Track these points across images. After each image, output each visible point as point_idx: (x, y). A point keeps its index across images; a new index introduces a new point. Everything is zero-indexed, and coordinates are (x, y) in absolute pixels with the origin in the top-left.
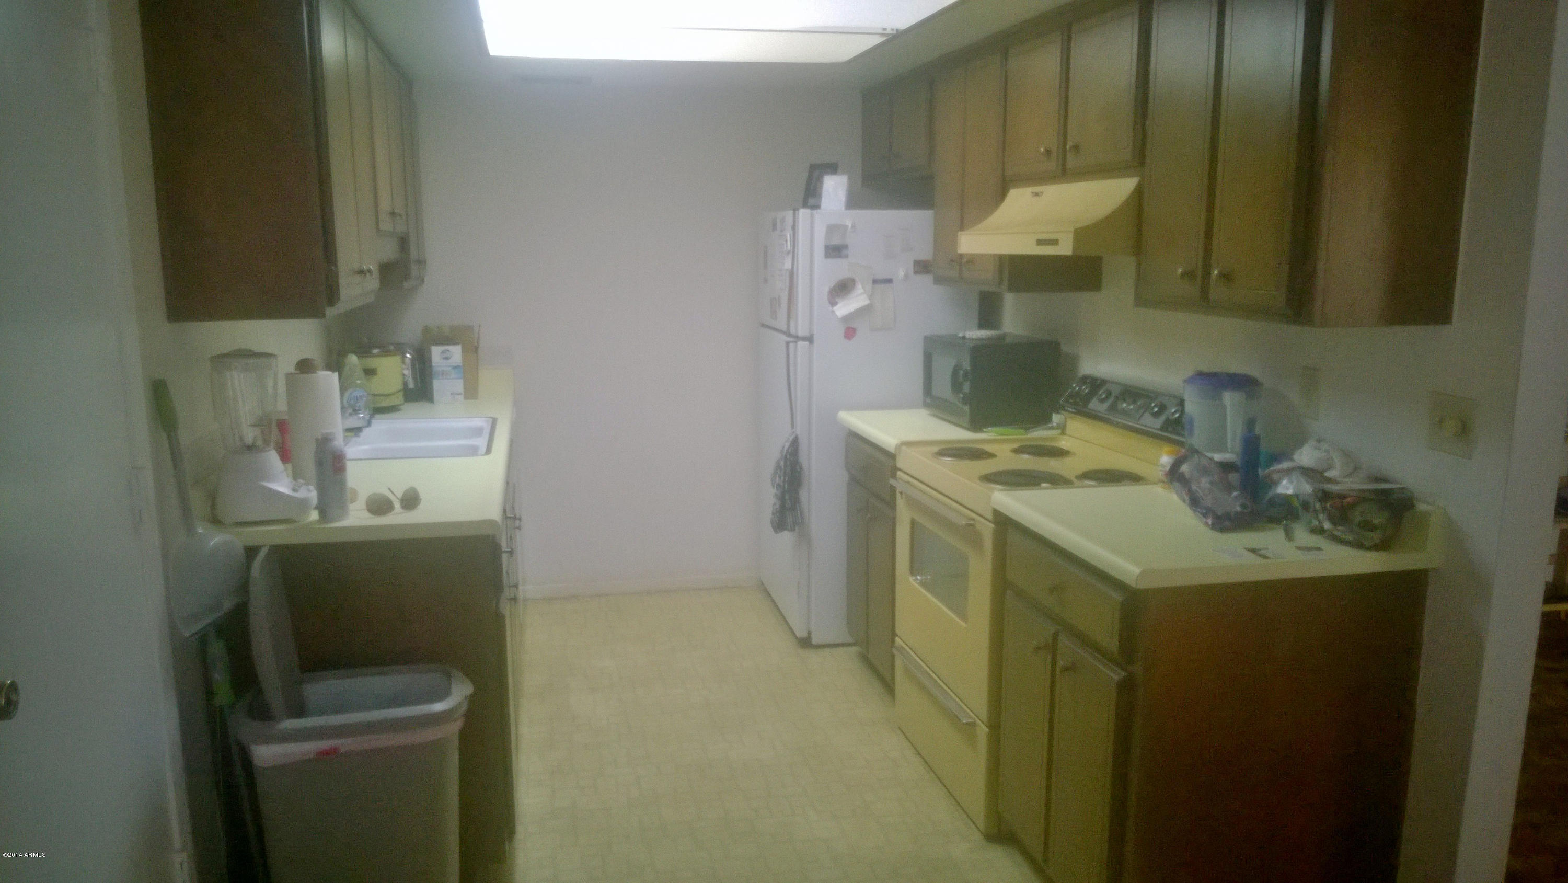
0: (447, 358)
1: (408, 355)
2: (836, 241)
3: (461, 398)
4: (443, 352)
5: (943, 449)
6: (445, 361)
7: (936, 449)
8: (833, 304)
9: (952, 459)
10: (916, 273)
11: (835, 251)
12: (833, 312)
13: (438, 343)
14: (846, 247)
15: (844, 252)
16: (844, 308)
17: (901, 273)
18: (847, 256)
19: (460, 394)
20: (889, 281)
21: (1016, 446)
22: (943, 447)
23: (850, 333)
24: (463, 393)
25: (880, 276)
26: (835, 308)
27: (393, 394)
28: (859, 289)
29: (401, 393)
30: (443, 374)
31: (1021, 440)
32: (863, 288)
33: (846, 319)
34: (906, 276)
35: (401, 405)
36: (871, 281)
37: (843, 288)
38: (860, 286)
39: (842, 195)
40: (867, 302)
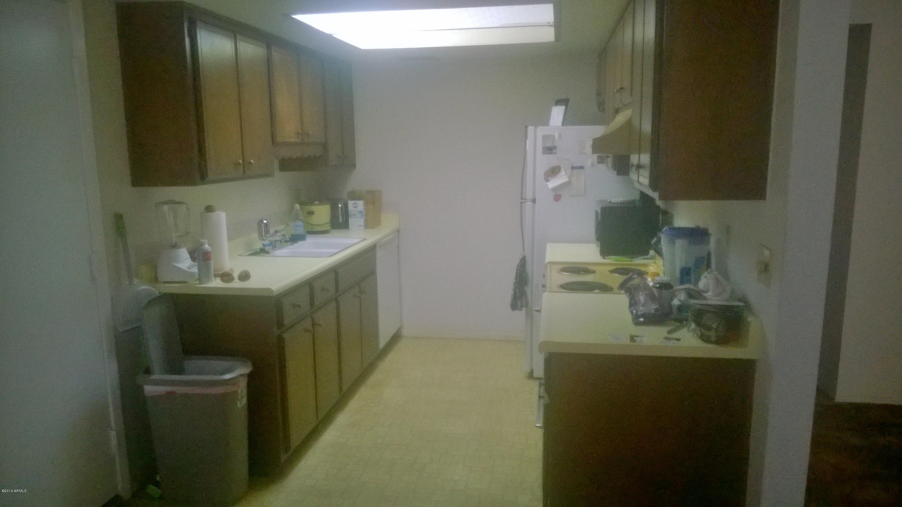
0: (355, 207)
1: (340, 205)
2: (549, 144)
3: (363, 228)
4: (354, 204)
5: (565, 268)
6: (354, 209)
7: (560, 267)
8: (547, 180)
9: (570, 274)
10: (598, 163)
11: (549, 150)
12: (547, 185)
13: (353, 199)
14: (555, 148)
15: (554, 151)
16: (553, 183)
17: (589, 163)
18: (555, 153)
19: (362, 226)
20: (582, 168)
21: (612, 268)
22: (566, 266)
23: (557, 198)
24: (363, 225)
25: (575, 165)
26: (548, 183)
27: (323, 225)
28: (563, 172)
29: (329, 224)
30: (354, 216)
31: (620, 264)
32: (565, 171)
33: (555, 189)
34: (592, 165)
35: (330, 230)
36: (571, 168)
37: (554, 172)
38: (563, 170)
39: (561, 118)
40: (567, 180)
